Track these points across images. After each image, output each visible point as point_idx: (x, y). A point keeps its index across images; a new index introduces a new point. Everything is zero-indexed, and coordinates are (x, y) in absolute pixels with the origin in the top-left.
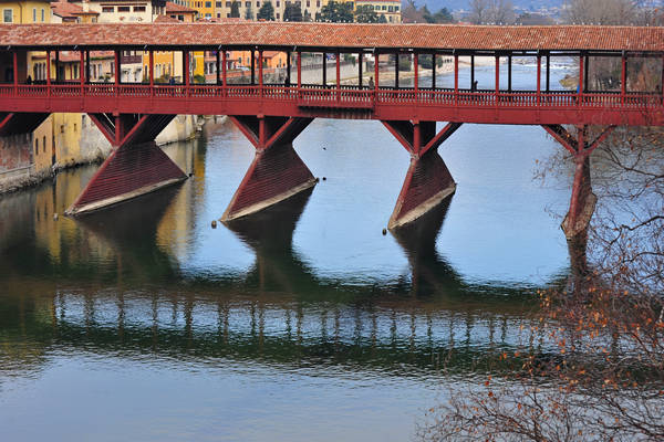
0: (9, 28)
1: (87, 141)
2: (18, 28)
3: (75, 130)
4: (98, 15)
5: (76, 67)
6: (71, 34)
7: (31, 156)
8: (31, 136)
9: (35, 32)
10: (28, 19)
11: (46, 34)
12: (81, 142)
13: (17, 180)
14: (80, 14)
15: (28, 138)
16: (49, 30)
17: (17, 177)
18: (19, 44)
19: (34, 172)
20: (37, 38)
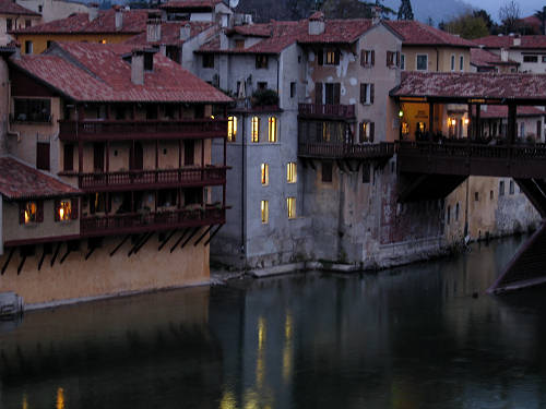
0: (425, 76)
1: (504, 211)
2: (435, 77)
3: (492, 197)
4: (518, 65)
5: (495, 126)
6: (497, 85)
7: (443, 225)
8: (443, 202)
9: (454, 81)
10: (446, 68)
11: (468, 84)
12: (497, 213)
13: (424, 252)
14: (498, 64)
15: (439, 204)
16: (471, 80)
17: (425, 248)
18: (436, 94)
19: (444, 244)
20: (458, 89)
